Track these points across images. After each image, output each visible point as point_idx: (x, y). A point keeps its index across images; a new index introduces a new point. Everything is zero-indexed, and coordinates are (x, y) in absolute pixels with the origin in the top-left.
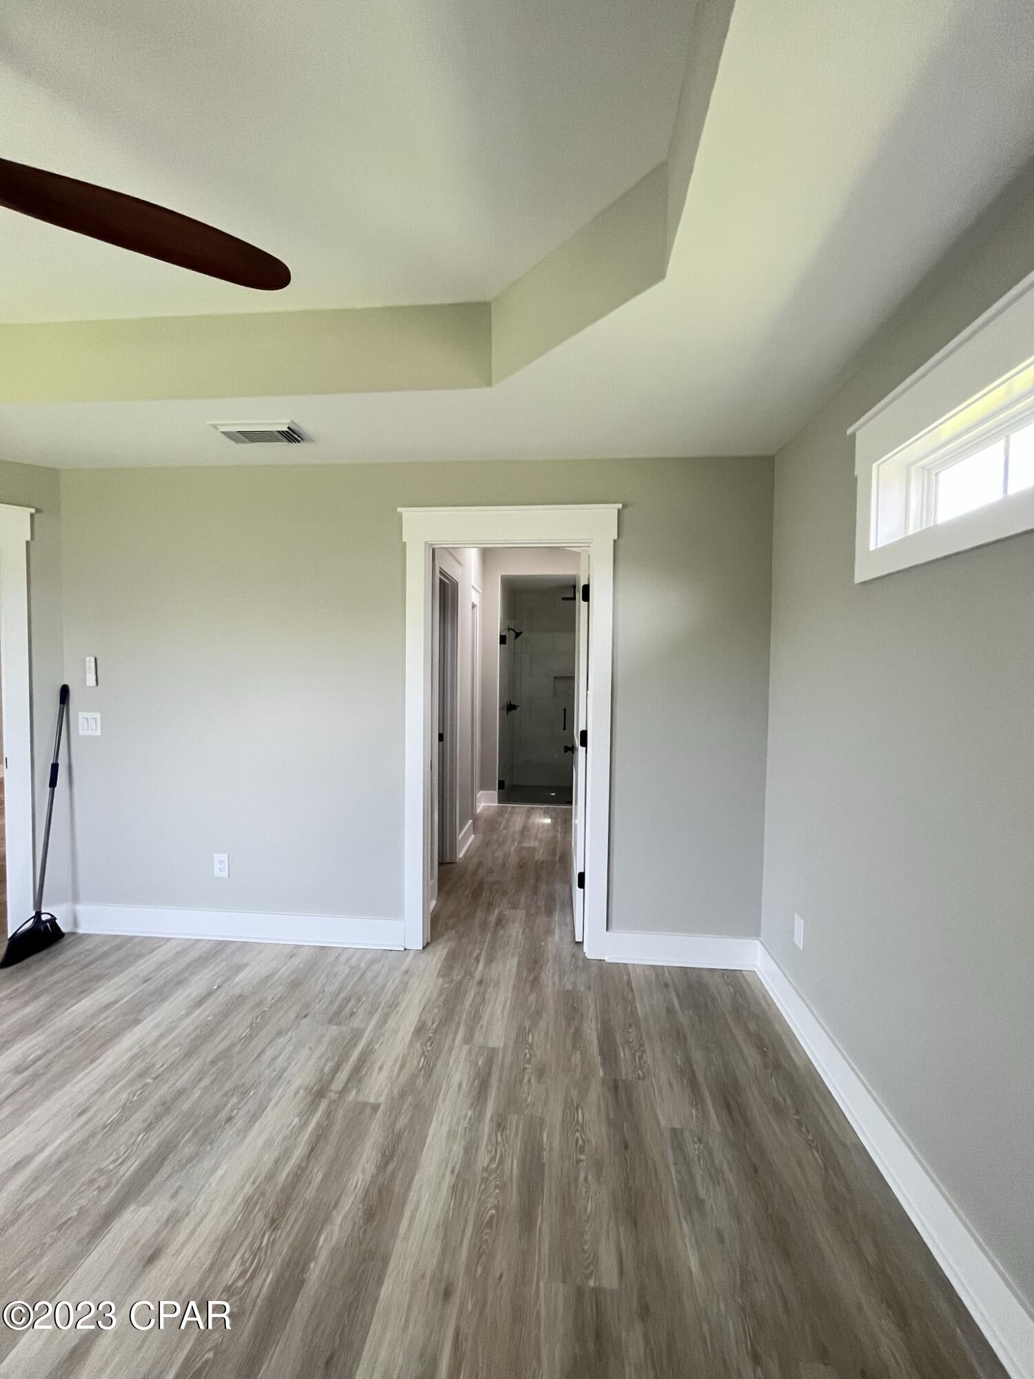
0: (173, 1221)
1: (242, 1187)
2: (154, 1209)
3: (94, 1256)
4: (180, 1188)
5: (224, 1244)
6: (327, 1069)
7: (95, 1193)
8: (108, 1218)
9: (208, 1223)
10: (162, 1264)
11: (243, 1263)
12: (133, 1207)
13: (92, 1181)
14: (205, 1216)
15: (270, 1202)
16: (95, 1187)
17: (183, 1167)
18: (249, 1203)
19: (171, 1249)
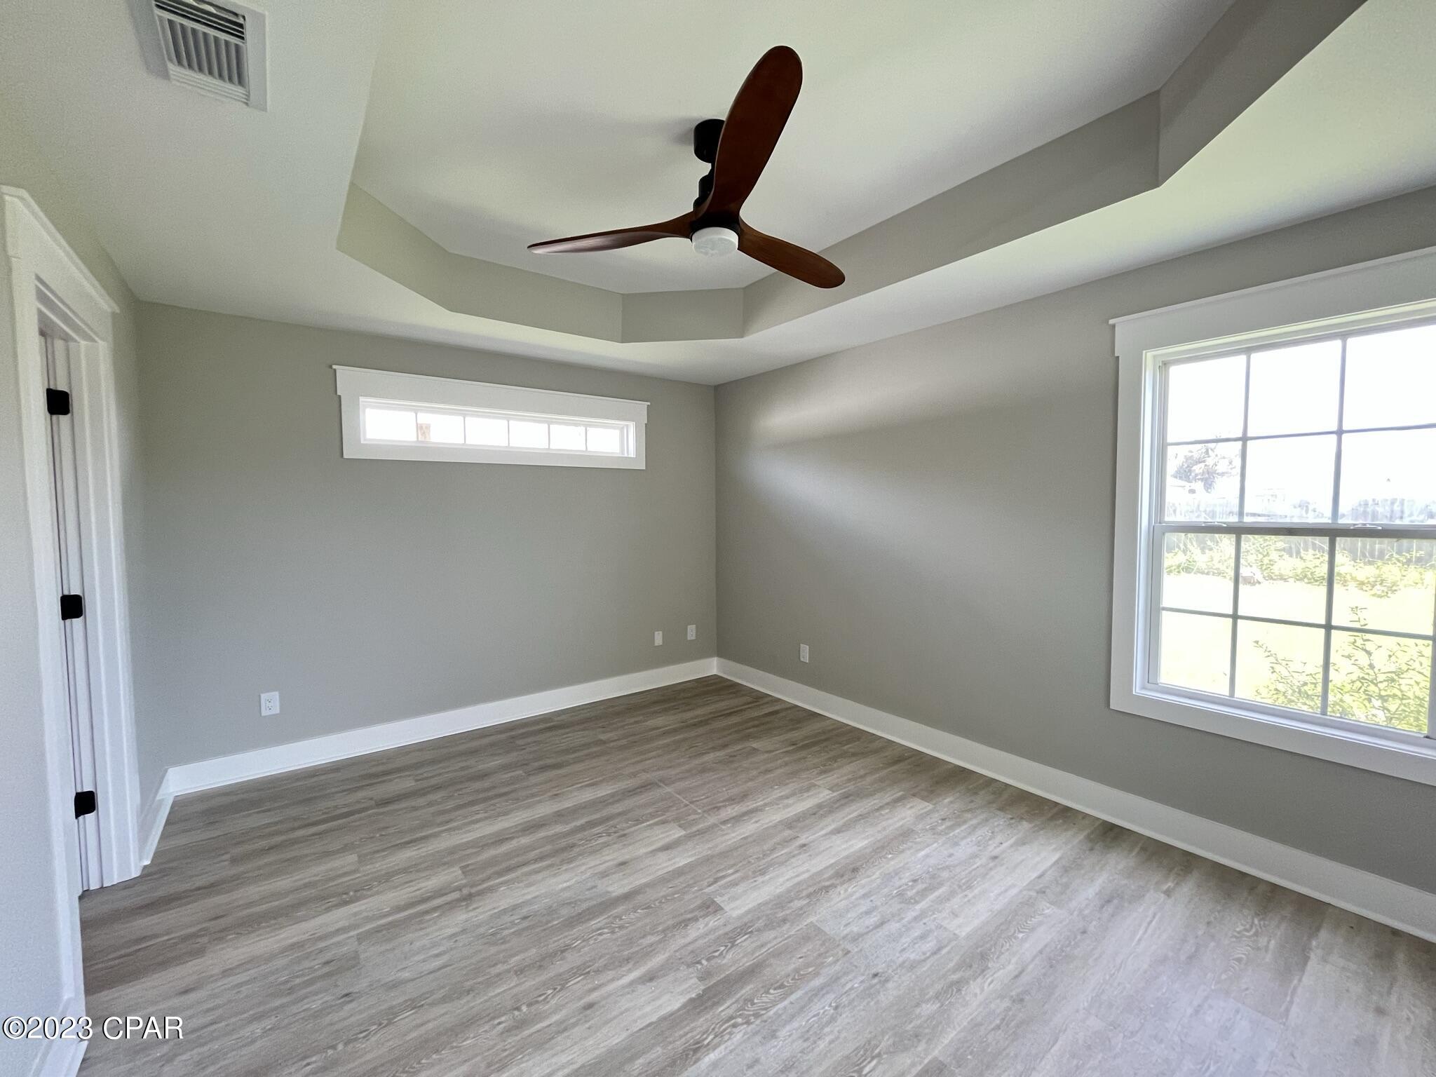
0: (604, 875)
1: (566, 870)
2: (607, 886)
3: (643, 881)
4: (589, 890)
5: (594, 852)
6: (436, 915)
7: (624, 917)
8: (627, 897)
9: (592, 864)
10: (621, 859)
11: (596, 841)
12: (614, 894)
13: (621, 927)
14: (590, 868)
15: (565, 855)
16: (621, 922)
17: (575, 902)
18: (571, 861)
19: (615, 862)
